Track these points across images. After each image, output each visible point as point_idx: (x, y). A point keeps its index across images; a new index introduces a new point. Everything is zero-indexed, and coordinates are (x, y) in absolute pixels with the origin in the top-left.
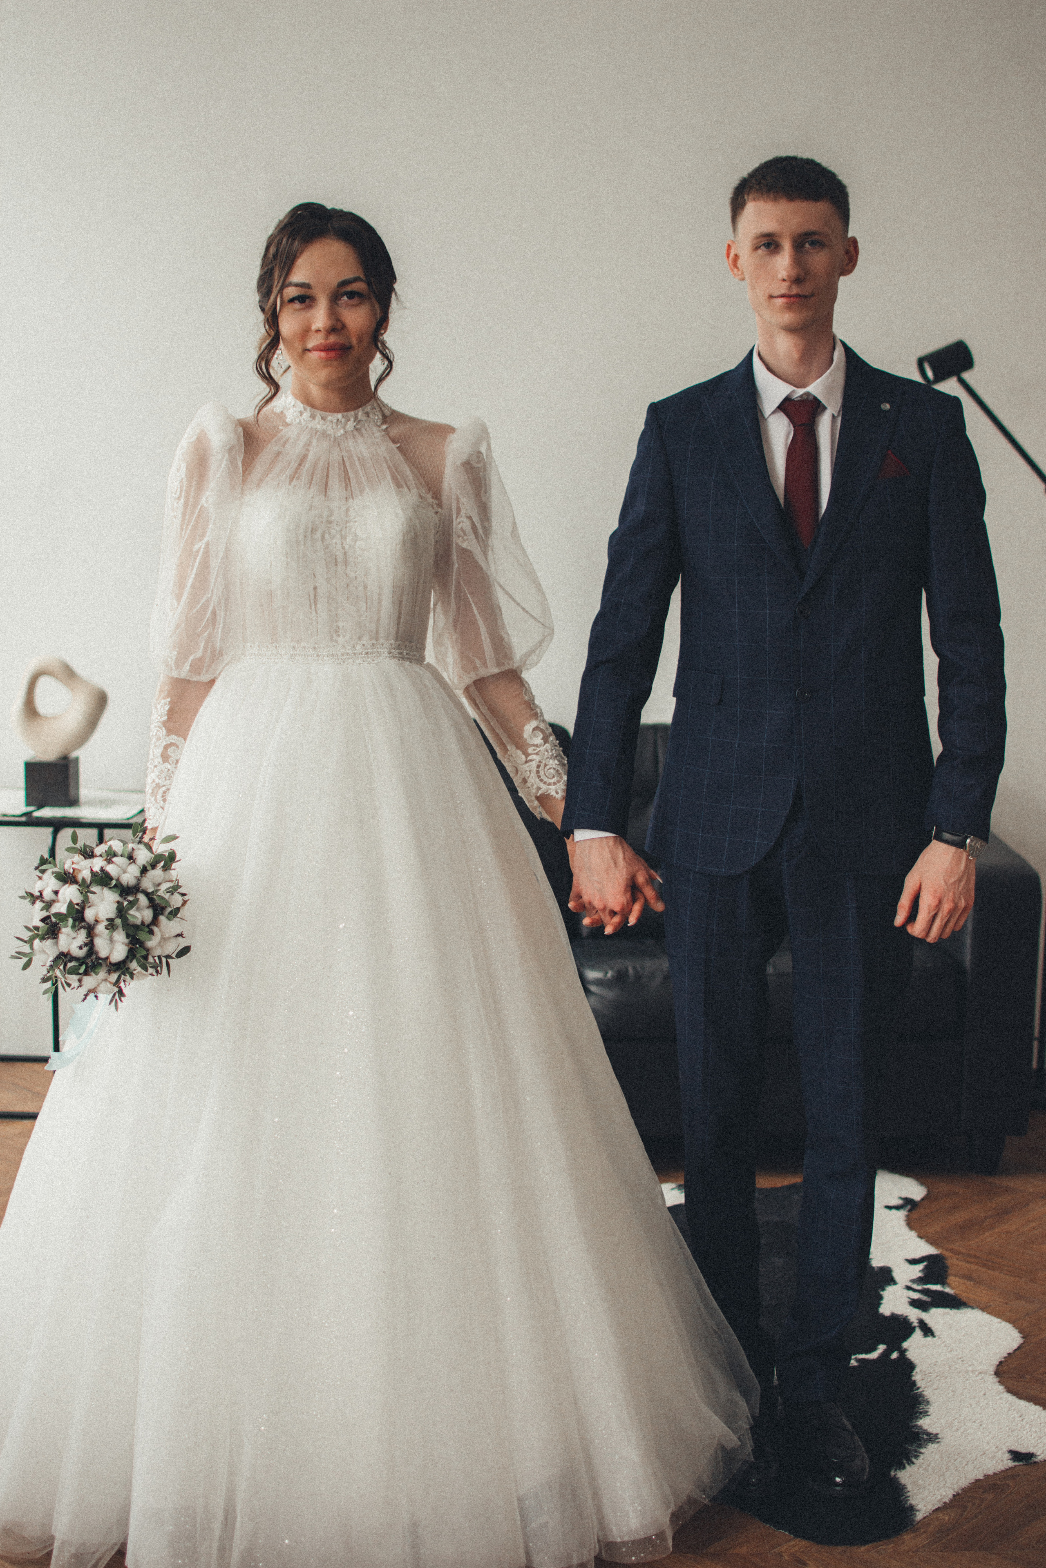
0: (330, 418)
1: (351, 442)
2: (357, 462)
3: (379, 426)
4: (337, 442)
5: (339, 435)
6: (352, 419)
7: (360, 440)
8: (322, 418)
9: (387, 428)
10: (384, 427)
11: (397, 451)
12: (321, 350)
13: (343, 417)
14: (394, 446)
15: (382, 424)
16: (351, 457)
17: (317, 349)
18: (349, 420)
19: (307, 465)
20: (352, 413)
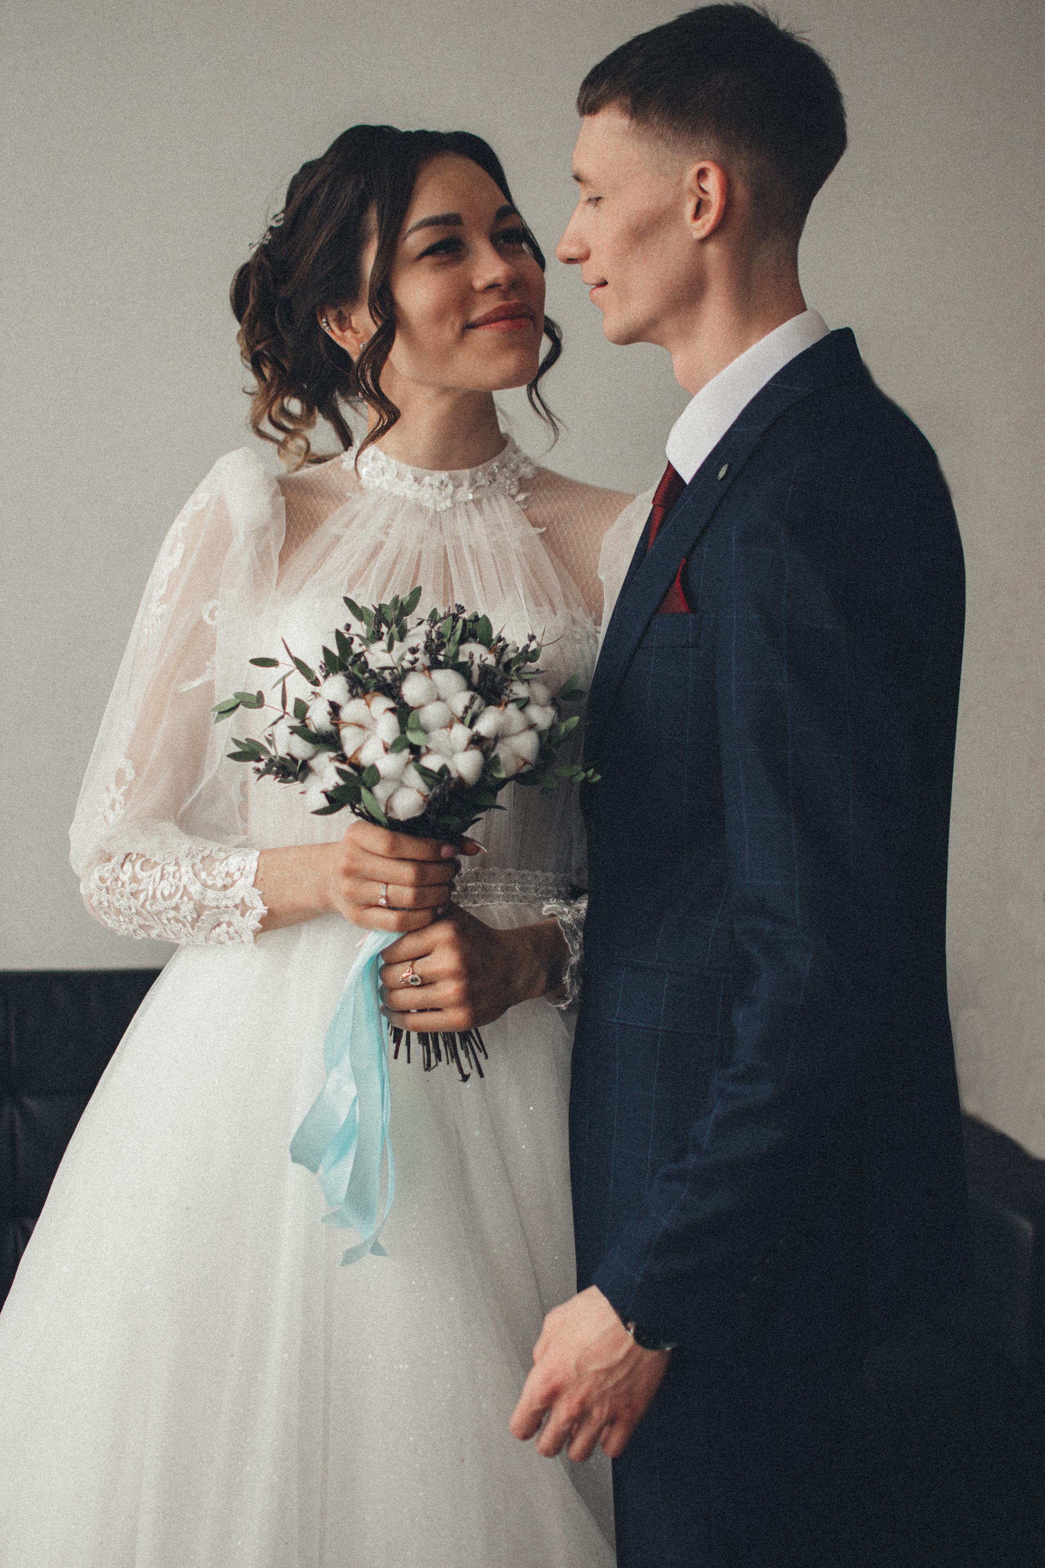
0: (427, 479)
1: (461, 521)
2: (467, 557)
3: (513, 497)
4: (436, 520)
5: (444, 508)
6: (466, 484)
7: (477, 520)
8: (416, 480)
9: (526, 499)
10: (521, 497)
11: (537, 541)
12: (503, 319)
13: (450, 477)
14: (534, 532)
15: (518, 492)
16: (457, 550)
17: (486, 321)
18: (461, 485)
19: (381, 557)
20: (467, 472)
